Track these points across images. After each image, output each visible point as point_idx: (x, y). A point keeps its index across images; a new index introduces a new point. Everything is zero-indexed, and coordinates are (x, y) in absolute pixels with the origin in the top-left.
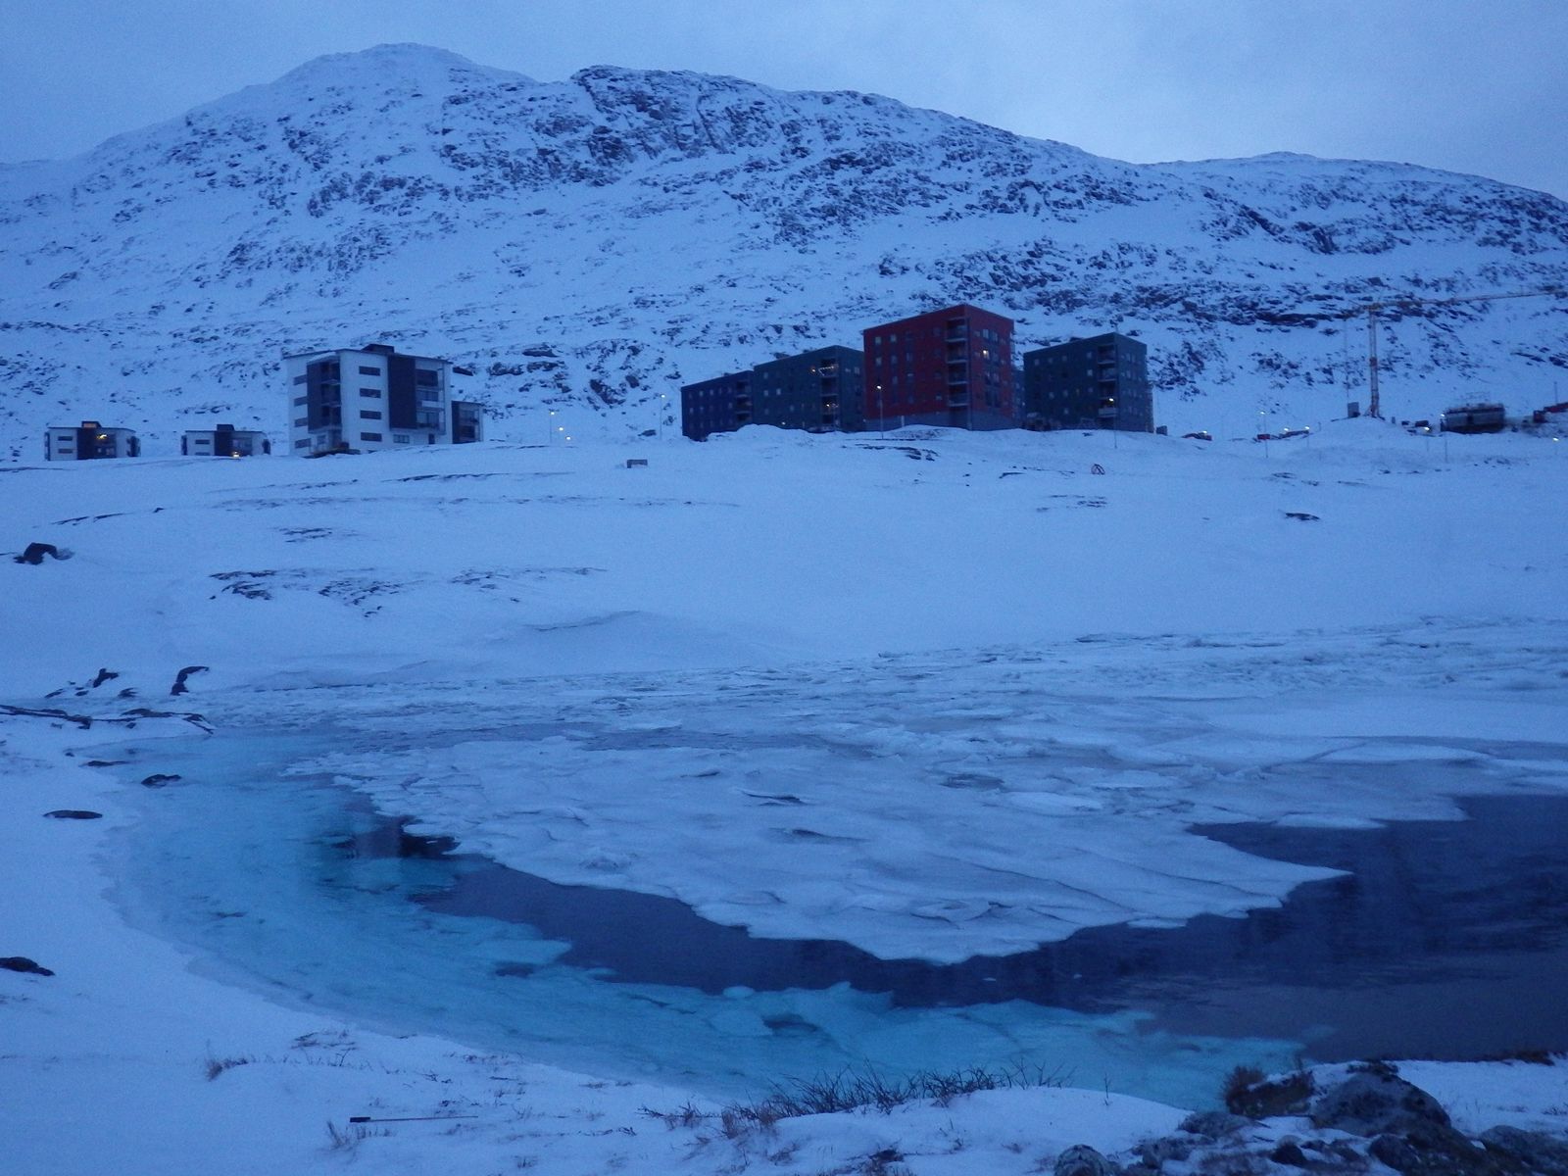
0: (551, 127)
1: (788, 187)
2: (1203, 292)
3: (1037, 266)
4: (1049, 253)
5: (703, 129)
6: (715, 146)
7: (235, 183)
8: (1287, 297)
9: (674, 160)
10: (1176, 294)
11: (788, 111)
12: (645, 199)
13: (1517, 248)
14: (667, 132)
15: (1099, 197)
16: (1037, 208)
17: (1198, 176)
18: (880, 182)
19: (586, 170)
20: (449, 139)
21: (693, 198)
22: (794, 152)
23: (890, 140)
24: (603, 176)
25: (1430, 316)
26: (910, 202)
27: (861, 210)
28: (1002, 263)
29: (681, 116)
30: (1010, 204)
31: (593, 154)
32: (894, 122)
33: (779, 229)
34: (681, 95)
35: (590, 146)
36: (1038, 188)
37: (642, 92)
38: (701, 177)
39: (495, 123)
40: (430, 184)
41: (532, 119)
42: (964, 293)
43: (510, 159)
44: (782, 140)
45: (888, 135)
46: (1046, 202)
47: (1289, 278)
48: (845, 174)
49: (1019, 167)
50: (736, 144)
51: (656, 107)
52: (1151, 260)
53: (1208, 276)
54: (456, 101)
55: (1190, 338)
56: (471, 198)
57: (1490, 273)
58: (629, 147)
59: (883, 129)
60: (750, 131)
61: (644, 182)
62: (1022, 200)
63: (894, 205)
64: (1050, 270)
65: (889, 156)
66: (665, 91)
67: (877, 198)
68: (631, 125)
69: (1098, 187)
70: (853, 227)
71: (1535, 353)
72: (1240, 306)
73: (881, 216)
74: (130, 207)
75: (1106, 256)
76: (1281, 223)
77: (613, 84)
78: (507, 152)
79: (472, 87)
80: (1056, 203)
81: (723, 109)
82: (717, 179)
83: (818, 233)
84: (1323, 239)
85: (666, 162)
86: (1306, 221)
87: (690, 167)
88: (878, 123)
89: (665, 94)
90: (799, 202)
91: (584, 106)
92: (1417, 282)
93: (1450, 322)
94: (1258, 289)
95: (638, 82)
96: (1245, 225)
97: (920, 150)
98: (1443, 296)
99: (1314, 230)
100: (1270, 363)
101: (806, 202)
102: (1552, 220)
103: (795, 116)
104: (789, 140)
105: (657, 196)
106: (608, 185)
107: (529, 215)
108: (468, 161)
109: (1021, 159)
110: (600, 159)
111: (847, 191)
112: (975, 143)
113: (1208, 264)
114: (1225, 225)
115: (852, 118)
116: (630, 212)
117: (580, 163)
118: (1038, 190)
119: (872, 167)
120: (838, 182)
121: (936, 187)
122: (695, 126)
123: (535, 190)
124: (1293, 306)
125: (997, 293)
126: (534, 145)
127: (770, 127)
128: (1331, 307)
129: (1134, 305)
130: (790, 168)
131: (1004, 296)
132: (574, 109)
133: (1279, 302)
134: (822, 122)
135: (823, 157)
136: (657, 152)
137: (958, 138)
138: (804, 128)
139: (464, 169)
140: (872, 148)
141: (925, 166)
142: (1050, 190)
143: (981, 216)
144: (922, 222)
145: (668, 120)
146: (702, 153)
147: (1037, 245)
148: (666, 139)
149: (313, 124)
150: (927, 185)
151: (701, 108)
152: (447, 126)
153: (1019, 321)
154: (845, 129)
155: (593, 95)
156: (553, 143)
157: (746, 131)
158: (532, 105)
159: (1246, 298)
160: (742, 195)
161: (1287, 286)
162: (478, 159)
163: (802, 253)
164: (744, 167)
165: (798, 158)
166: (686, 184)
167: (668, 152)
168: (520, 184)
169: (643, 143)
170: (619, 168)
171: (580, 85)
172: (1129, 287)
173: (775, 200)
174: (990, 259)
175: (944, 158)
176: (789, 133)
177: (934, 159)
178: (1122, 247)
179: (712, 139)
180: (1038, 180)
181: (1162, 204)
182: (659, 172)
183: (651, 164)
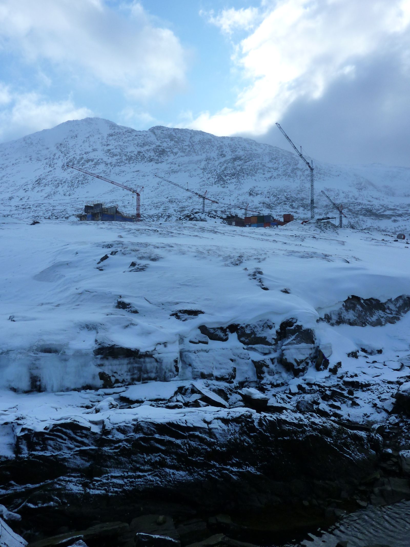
0: (142, 144)
1: (219, 166)
2: (355, 206)
3: (301, 195)
4: (305, 191)
5: (191, 147)
6: (195, 152)
7: (38, 159)
8: (381, 209)
9: (182, 156)
10: (346, 206)
11: (219, 142)
12: (172, 168)
14: (180, 147)
15: (320, 174)
16: (300, 177)
17: (352, 169)
18: (249, 166)
19: (153, 158)
20: (109, 148)
21: (188, 169)
22: (221, 155)
23: (252, 153)
24: (158, 160)
26: (259, 173)
27: (243, 175)
28: (289, 193)
29: (185, 142)
30: (292, 175)
31: (155, 154)
32: (254, 147)
33: (216, 179)
34: (185, 136)
35: (154, 152)
36: (301, 170)
37: (172, 135)
38: (190, 162)
39: (124, 143)
40: (102, 161)
41: (136, 142)
42: (277, 203)
43: (128, 154)
44: (217, 152)
45: (252, 151)
46: (303, 175)
47: (382, 203)
48: (237, 163)
49: (294, 164)
50: (202, 152)
51: (176, 139)
52: (338, 195)
53: (356, 200)
54: (111, 135)
55: (350, 220)
56: (115, 166)
58: (167, 152)
59: (250, 149)
60: (207, 148)
61: (172, 163)
62: (295, 174)
63: (254, 173)
64: (304, 196)
67: (248, 171)
68: (168, 145)
69: (320, 171)
70: (240, 180)
72: (366, 211)
73: (249, 177)
74: (4, 166)
76: (378, 185)
78: (127, 152)
79: (116, 131)
80: (306, 175)
81: (198, 141)
82: (195, 163)
83: (229, 182)
84: (391, 191)
85: (179, 157)
86: (386, 185)
87: (186, 159)
88: (249, 147)
89: (179, 135)
90: (223, 171)
91: (153, 138)
94: (372, 205)
95: (171, 131)
96: (367, 185)
97: (262, 156)
99: (388, 188)
101: (225, 172)
103: (221, 144)
104: (219, 152)
105: (175, 167)
106: (160, 164)
107: (134, 172)
108: (115, 154)
109: (294, 161)
110: (157, 155)
111: (239, 168)
112: (280, 155)
113: (356, 197)
114: (361, 185)
116: (167, 172)
117: (151, 156)
119: (246, 161)
120: (235, 165)
121: (267, 168)
122: (189, 146)
123: (136, 164)
124: (383, 212)
125: (287, 203)
126: (136, 150)
127: (213, 147)
128: (396, 213)
129: (332, 209)
130: (220, 160)
131: (290, 204)
132: (149, 139)
133: (379, 210)
134: (230, 146)
135: (230, 157)
136: (176, 154)
137: (274, 153)
138: (224, 148)
139: (113, 157)
140: (247, 155)
141: (264, 161)
142: (304, 171)
143: (282, 178)
144: (263, 179)
145: (180, 144)
146: (191, 154)
147: (301, 188)
148: (179, 150)
149: (64, 142)
150: (265, 167)
151: (191, 140)
152: (108, 143)
153: (294, 212)
154: (238, 149)
155: (156, 135)
156: (142, 149)
157: (205, 148)
158: (136, 137)
159: (368, 208)
160: (204, 168)
161: (381, 205)
162: (118, 154)
163: (223, 187)
164: (204, 159)
165: (222, 157)
166: (186, 164)
167: (180, 154)
168: (131, 162)
169: (172, 151)
170: (164, 158)
171: (152, 132)
172: (330, 203)
173: (215, 170)
174: (285, 192)
175: (270, 159)
176: (219, 149)
177: (267, 159)
178: (328, 190)
179: (194, 150)
180: (301, 167)
181: (340, 177)
182: (177, 160)
183: (174, 157)
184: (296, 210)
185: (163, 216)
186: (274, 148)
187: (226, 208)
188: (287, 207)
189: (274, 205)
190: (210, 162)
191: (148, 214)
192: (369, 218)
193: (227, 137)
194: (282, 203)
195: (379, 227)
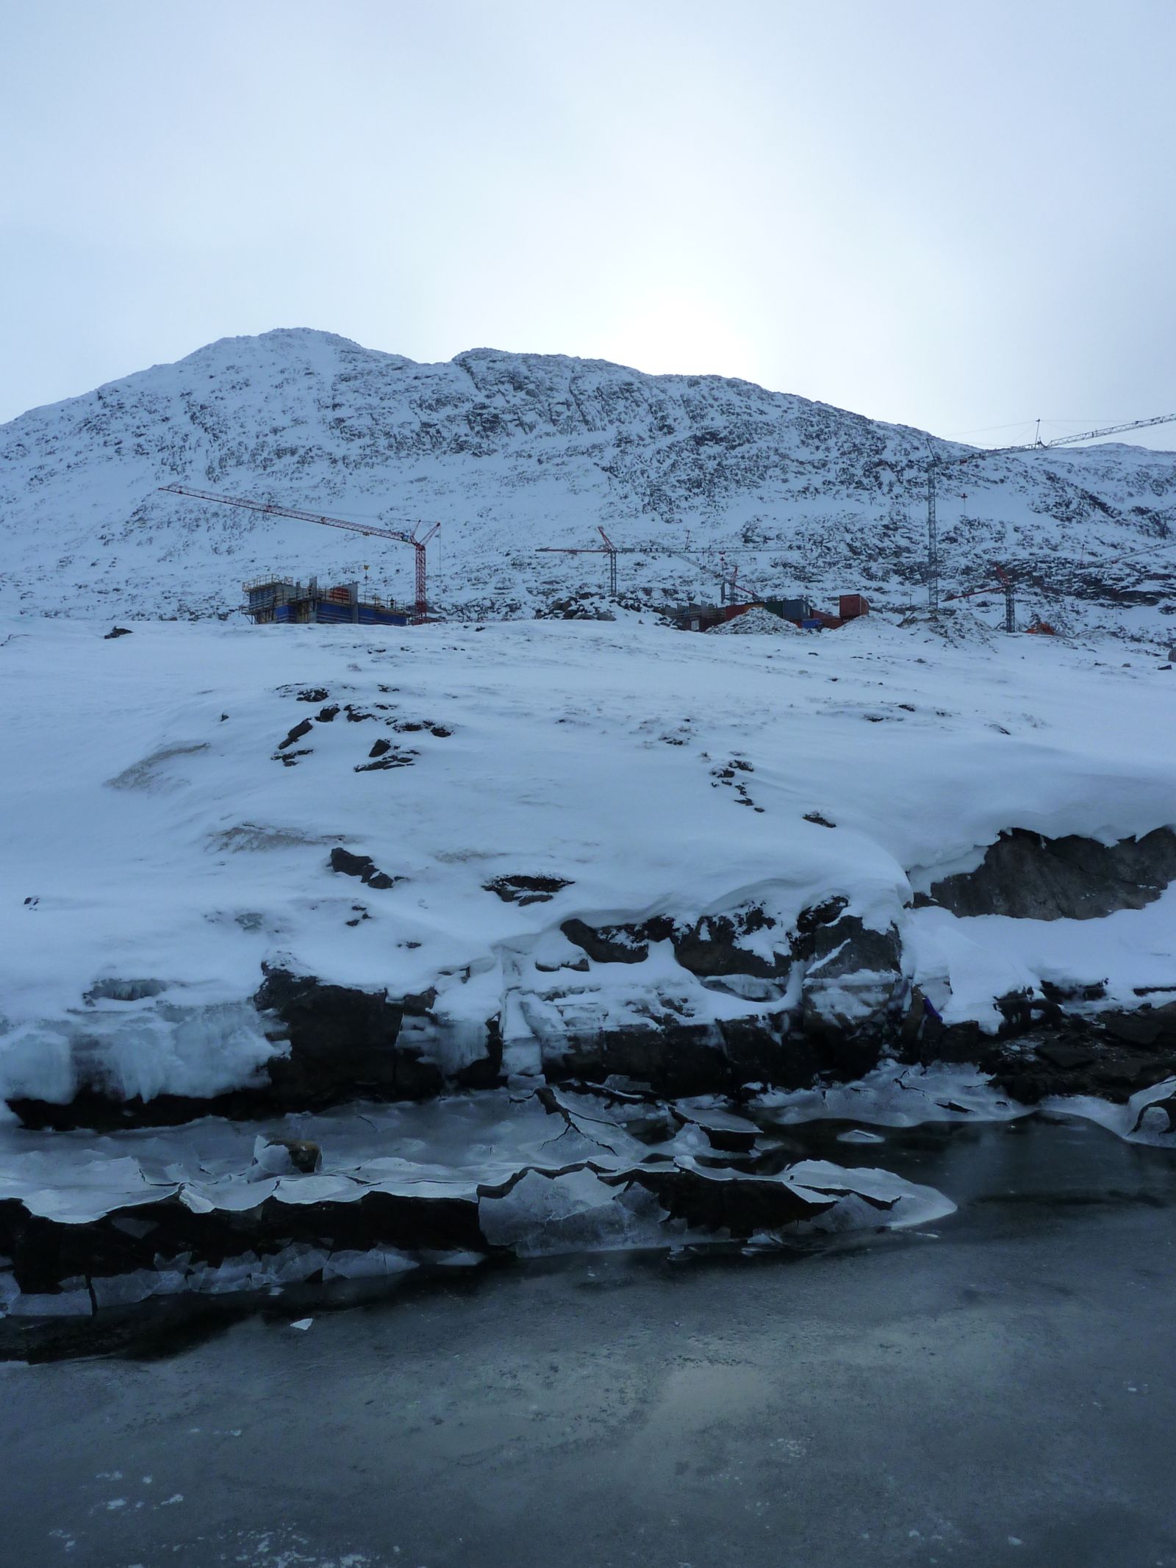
0: (434, 403)
1: (654, 461)
2: (1050, 568)
3: (892, 538)
4: (903, 527)
5: (574, 407)
6: (587, 422)
7: (140, 451)
8: (1129, 575)
9: (548, 434)
10: (1025, 568)
11: (655, 391)
12: (520, 470)
14: (542, 409)
15: (950, 477)
16: (891, 485)
17: (1039, 462)
18: (743, 457)
19: (466, 442)
20: (340, 413)
21: (566, 469)
22: (661, 429)
23: (751, 419)
24: (481, 448)
26: (771, 477)
27: (725, 483)
28: (859, 535)
29: (555, 394)
30: (865, 481)
31: (472, 428)
32: (755, 404)
33: (647, 499)
34: (557, 376)
35: (470, 422)
36: (892, 466)
37: (518, 373)
38: (572, 452)
39: (381, 398)
40: (319, 452)
41: (416, 396)
42: (824, 562)
43: (395, 431)
44: (650, 418)
45: (751, 416)
46: (899, 480)
47: (1130, 557)
48: (710, 449)
49: (873, 447)
50: (606, 419)
51: (531, 386)
52: (1000, 537)
53: (1054, 552)
54: (345, 378)
55: (1037, 610)
56: (358, 465)
58: (505, 422)
59: (745, 410)
60: (621, 409)
61: (519, 455)
62: (877, 478)
63: (755, 478)
64: (904, 543)
65: (751, 434)
66: (540, 371)
67: (739, 472)
68: (508, 402)
69: (948, 468)
70: (716, 498)
72: (1085, 581)
73: (743, 489)
74: (44, 472)
75: (958, 532)
76: (1119, 506)
78: (392, 425)
79: (360, 365)
80: (909, 481)
81: (595, 388)
82: (588, 453)
83: (684, 504)
84: (1158, 523)
85: (541, 437)
86: (1143, 506)
87: (561, 442)
88: (743, 405)
89: (540, 374)
90: (665, 474)
91: (464, 384)
94: (1101, 566)
95: (515, 363)
96: (1086, 507)
97: (780, 430)
99: (1149, 514)
101: (672, 475)
103: (662, 396)
104: (656, 419)
105: (531, 466)
106: (485, 457)
107: (412, 482)
108: (356, 432)
109: (875, 440)
110: (478, 432)
111: (711, 465)
112: (832, 424)
113: (1053, 542)
114: (1067, 506)
115: (716, 400)
116: (506, 481)
118: (892, 469)
119: (734, 444)
120: (702, 457)
121: (795, 463)
122: (567, 404)
123: (418, 459)
124: (1134, 584)
125: (855, 563)
126: (416, 418)
127: (638, 406)
128: (1171, 586)
129: (985, 577)
130: (657, 443)
131: (862, 566)
132: (454, 387)
133: (1122, 579)
134: (687, 402)
135: (689, 434)
136: (532, 427)
137: (814, 420)
138: (670, 407)
139: (352, 440)
140: (735, 426)
141: (785, 445)
142: (903, 469)
143: (838, 492)
144: (783, 495)
145: (543, 398)
146: (575, 428)
147: (892, 519)
148: (540, 415)
149: (213, 399)
150: (787, 462)
151: (573, 387)
152: (337, 401)
153: (876, 590)
154: (710, 409)
155: (472, 374)
156: (435, 417)
157: (616, 410)
158: (417, 383)
159: (1090, 574)
160: (612, 468)
161: (1129, 565)
162: (366, 431)
163: (667, 521)
164: (613, 442)
165: (665, 434)
166: (559, 456)
167: (543, 427)
168: (403, 453)
169: (518, 419)
170: (496, 441)
171: (461, 366)
172: (979, 561)
173: (643, 472)
174: (847, 531)
175: (803, 437)
176: (656, 412)
177: (792, 438)
178: (971, 524)
179: (584, 416)
180: (892, 459)
181: (1007, 485)
182: (533, 445)
183: (526, 438)
184: (881, 584)
185: (496, 606)
186: (815, 407)
187: (678, 581)
188: (855, 576)
189: (815, 571)
191: (453, 601)
192: (1093, 602)
193: (677, 376)
194: (838, 562)
195: (1122, 629)
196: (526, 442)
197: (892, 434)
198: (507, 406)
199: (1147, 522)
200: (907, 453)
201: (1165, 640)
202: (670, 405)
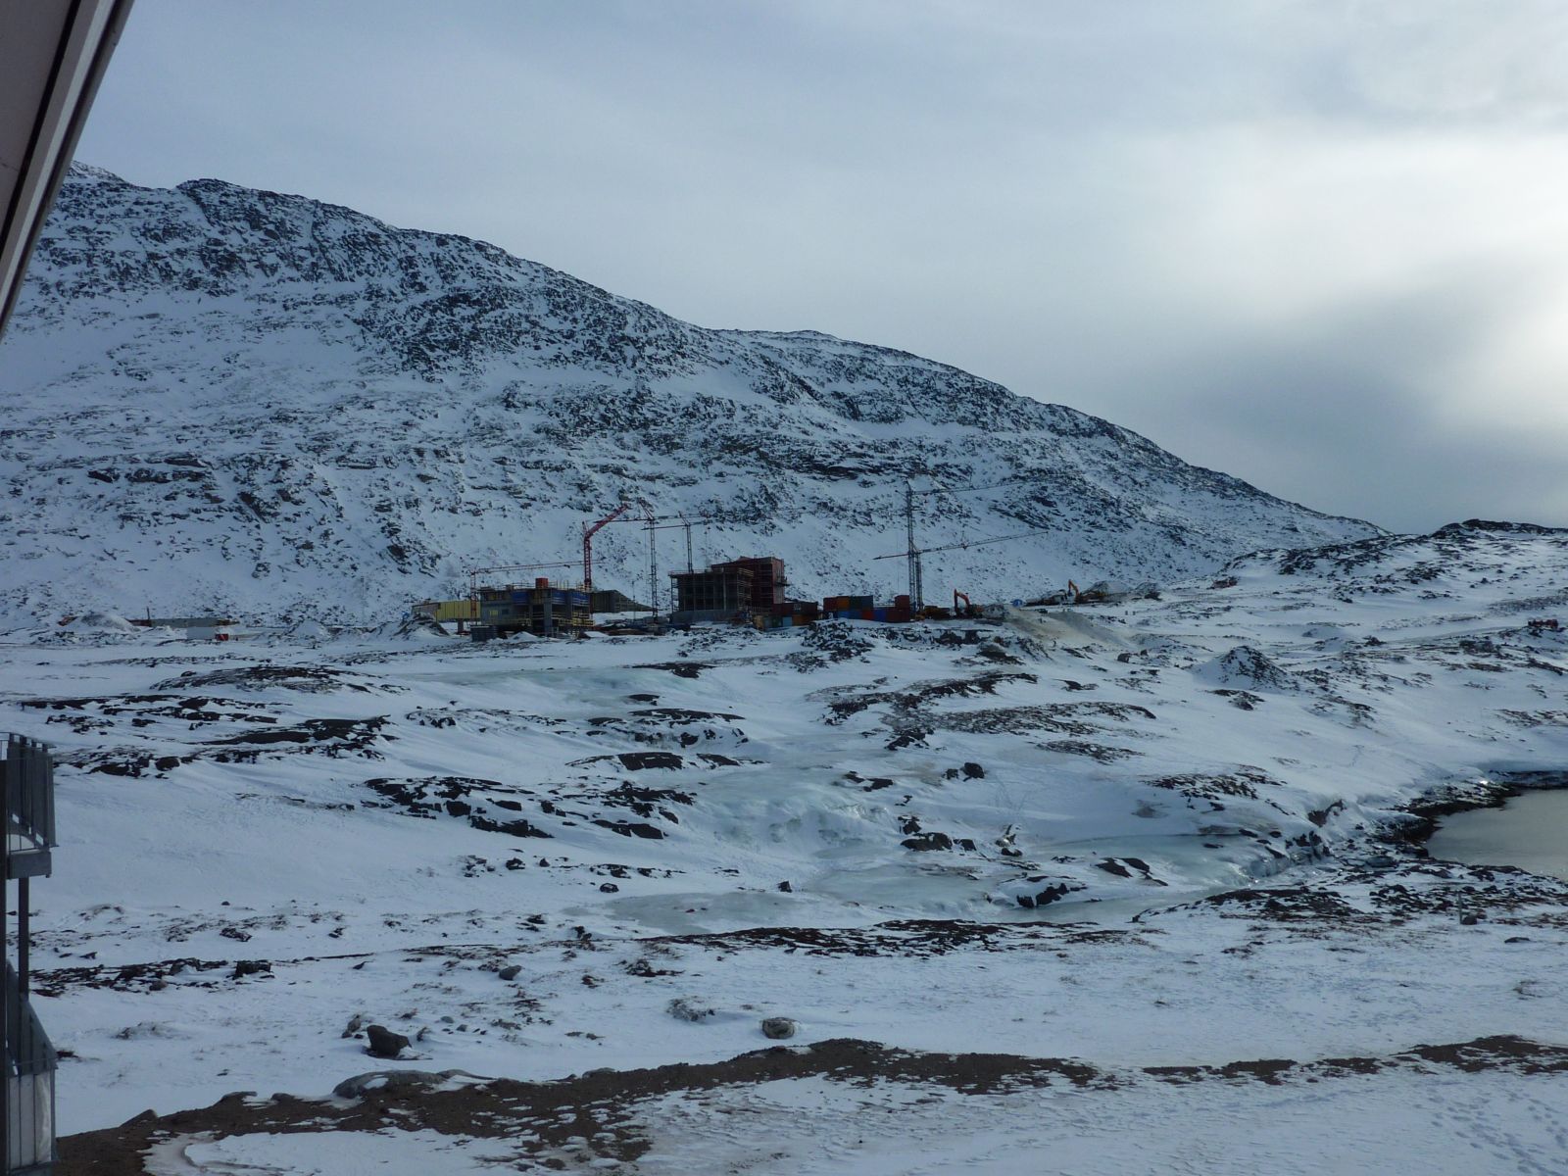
0: (160, 233)
1: (408, 318)
2: (773, 444)
3: (640, 411)
4: (649, 401)
5: (318, 253)
6: (333, 271)
8: (834, 453)
9: (291, 279)
10: (753, 444)
11: (403, 247)
12: (264, 314)
13: (984, 426)
14: (283, 252)
15: (683, 355)
16: (634, 359)
17: (755, 346)
18: (496, 322)
19: (200, 279)
21: (314, 318)
22: (412, 286)
23: (502, 285)
24: (218, 286)
25: (934, 475)
26: (523, 343)
27: (481, 346)
28: (611, 406)
29: (297, 238)
30: (611, 354)
31: (206, 265)
32: (504, 270)
33: (405, 357)
34: (298, 219)
35: (203, 258)
36: (634, 342)
37: (255, 210)
38: (319, 299)
39: (97, 222)
41: (138, 223)
42: (582, 431)
43: (117, 260)
44: (400, 274)
45: (500, 280)
46: (641, 356)
47: (834, 437)
48: (463, 311)
49: (616, 322)
50: (354, 270)
51: (271, 227)
52: (730, 414)
53: (775, 430)
55: (765, 482)
56: (75, 293)
57: (970, 446)
58: (243, 261)
59: (494, 275)
60: (368, 261)
61: (261, 298)
62: (621, 352)
63: (509, 344)
64: (650, 415)
65: (502, 300)
66: (279, 212)
67: (493, 336)
68: (246, 241)
69: (682, 347)
70: (473, 361)
71: (1005, 508)
72: (801, 457)
73: (498, 354)
75: (696, 408)
76: (821, 390)
77: (224, 199)
78: (113, 253)
80: (650, 357)
81: (339, 236)
82: (337, 303)
83: (442, 364)
84: (852, 407)
85: (284, 281)
86: (839, 391)
87: (306, 289)
88: (490, 268)
89: (280, 215)
90: (422, 333)
91: (193, 215)
92: (921, 447)
93: (946, 481)
94: (813, 444)
95: (251, 201)
96: (797, 390)
97: (529, 297)
98: (940, 460)
99: (845, 399)
100: (825, 505)
101: (429, 334)
102: (1006, 407)
103: (411, 253)
104: (406, 274)
105: (275, 311)
106: (222, 296)
107: (141, 318)
108: (69, 256)
109: (617, 315)
110: (213, 270)
111: (466, 327)
112: (578, 297)
113: (774, 421)
114: (782, 388)
116: (250, 325)
117: (193, 272)
118: (634, 344)
119: (487, 307)
121: (546, 332)
122: (311, 249)
123: (146, 292)
124: (838, 461)
125: (608, 433)
126: (142, 249)
127: (387, 260)
128: (866, 463)
129: (720, 451)
130: (410, 300)
131: (615, 435)
132: (183, 217)
133: (828, 456)
134: (438, 262)
135: (440, 294)
136: (274, 269)
137: (561, 290)
138: (420, 266)
139: (65, 264)
140: (486, 291)
141: (535, 312)
142: (644, 345)
143: (587, 362)
144: (535, 362)
145: (284, 241)
146: (320, 276)
147: (638, 393)
148: (281, 258)
150: (538, 329)
151: (316, 233)
154: (460, 270)
155: (202, 206)
156: (162, 249)
157: (364, 261)
158: (136, 208)
159: (804, 451)
160: (364, 321)
161: (831, 443)
162: (81, 255)
163: (428, 380)
164: (363, 295)
165: (417, 291)
166: (306, 303)
167: (285, 271)
168: (129, 285)
169: (258, 260)
170: (235, 281)
171: (189, 195)
172: (714, 435)
173: (398, 328)
174: (601, 402)
175: (551, 307)
176: (407, 269)
177: (541, 306)
178: (707, 401)
179: (329, 264)
180: (634, 335)
181: (731, 367)
182: (275, 289)
183: (266, 281)
186: (559, 277)
188: (610, 445)
190: (381, 304)
192: (807, 475)
193: (424, 233)
194: (594, 431)
195: (831, 500)
196: (268, 285)
197: (630, 310)
198: (244, 244)
199: (843, 405)
200: (645, 330)
201: (864, 510)
202: (419, 262)
